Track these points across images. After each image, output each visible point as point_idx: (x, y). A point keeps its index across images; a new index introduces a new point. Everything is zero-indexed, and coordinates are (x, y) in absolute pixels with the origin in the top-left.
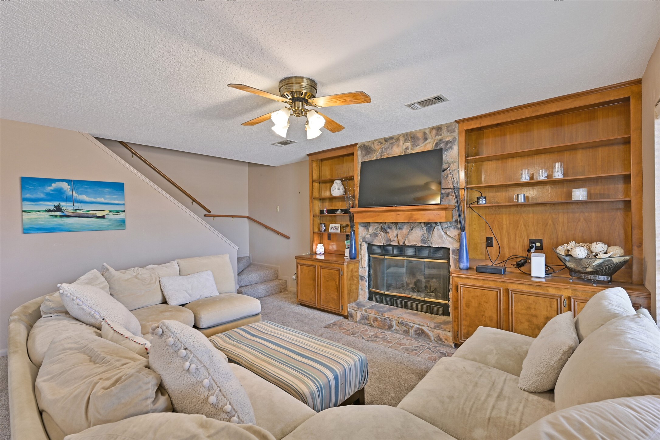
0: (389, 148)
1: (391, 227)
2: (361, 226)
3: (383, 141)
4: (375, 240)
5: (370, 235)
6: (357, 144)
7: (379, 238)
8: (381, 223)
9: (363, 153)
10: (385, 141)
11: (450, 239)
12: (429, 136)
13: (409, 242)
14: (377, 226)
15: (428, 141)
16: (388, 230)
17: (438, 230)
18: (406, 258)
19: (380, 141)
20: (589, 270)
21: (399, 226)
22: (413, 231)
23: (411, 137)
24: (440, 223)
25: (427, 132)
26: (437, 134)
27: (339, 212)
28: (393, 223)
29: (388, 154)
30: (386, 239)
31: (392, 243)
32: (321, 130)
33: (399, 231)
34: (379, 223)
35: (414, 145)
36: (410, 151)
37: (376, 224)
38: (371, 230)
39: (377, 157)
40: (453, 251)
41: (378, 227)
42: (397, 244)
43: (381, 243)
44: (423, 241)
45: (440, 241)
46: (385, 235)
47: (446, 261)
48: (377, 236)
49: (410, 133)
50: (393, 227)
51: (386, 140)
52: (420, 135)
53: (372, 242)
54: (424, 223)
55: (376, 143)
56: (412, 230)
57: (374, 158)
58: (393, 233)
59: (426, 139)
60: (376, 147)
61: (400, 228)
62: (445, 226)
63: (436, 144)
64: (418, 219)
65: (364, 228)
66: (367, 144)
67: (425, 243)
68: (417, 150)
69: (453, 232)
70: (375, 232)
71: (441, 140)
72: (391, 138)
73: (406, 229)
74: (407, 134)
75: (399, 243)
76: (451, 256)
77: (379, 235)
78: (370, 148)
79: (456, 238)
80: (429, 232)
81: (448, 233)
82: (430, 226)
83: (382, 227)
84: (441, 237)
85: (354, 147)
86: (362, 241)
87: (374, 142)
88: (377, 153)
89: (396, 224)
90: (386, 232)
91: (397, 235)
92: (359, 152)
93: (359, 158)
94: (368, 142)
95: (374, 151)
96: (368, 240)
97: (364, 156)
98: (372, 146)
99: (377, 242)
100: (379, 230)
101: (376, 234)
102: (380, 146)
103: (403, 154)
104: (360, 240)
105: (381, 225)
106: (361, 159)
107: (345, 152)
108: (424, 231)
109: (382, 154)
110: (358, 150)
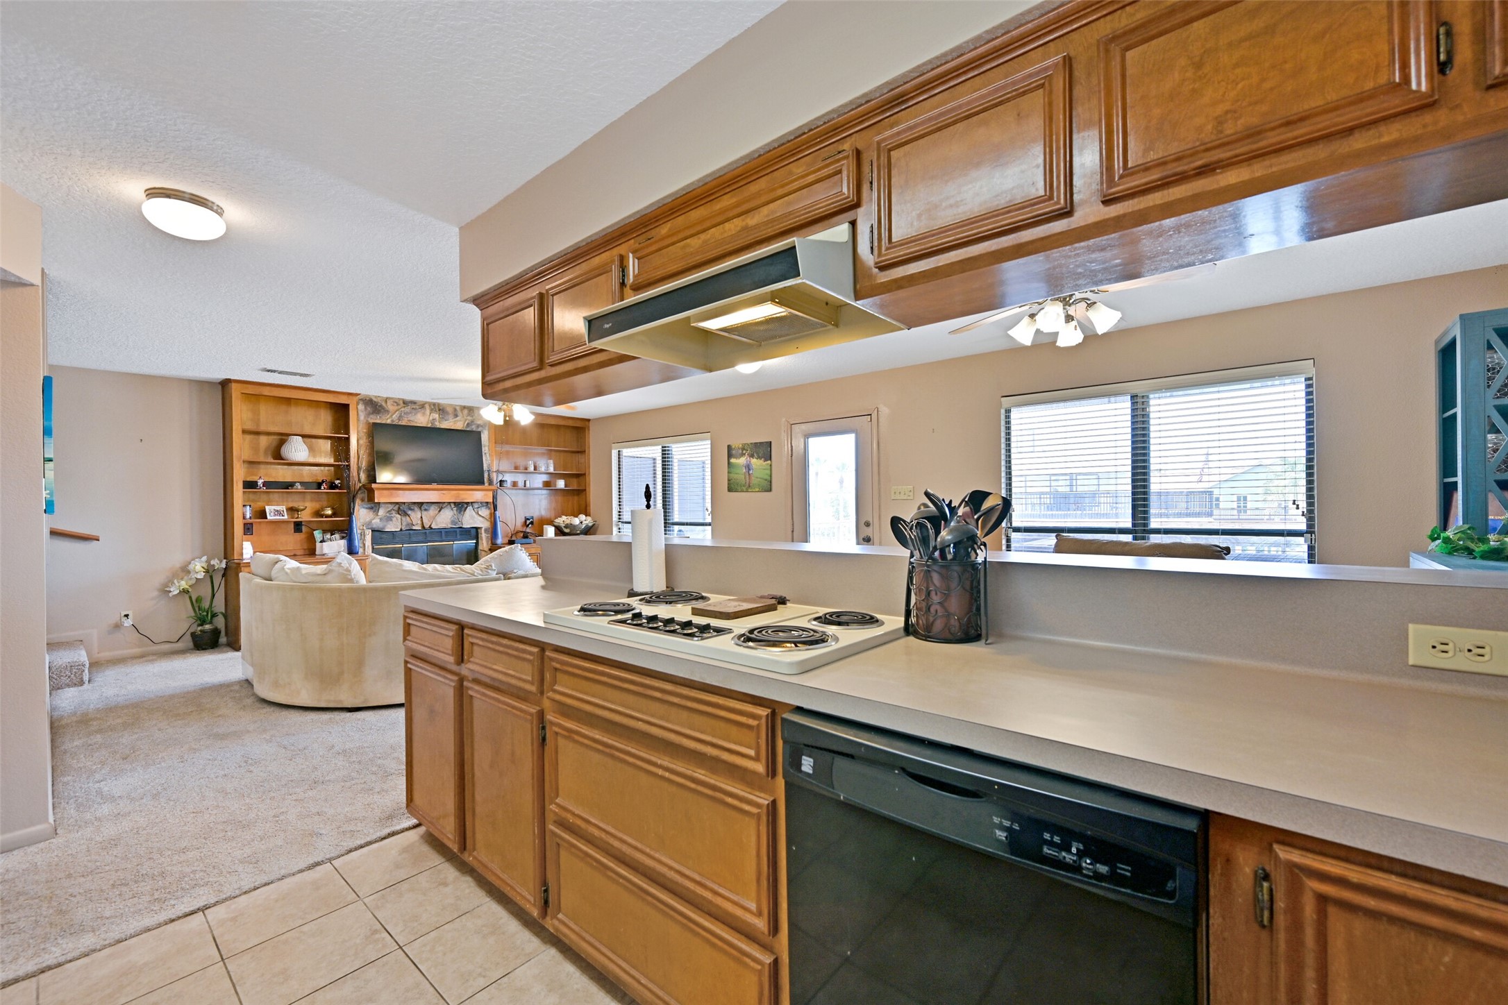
0: (411, 413)
1: (412, 508)
2: (364, 508)
3: (401, 402)
4: (389, 526)
5: (380, 519)
6: (360, 394)
7: (394, 522)
8: (397, 503)
9: (369, 409)
10: (404, 403)
11: (481, 518)
12: (459, 413)
13: (437, 525)
14: (391, 507)
15: (458, 418)
16: (409, 512)
17: (469, 511)
18: (429, 544)
19: (397, 401)
20: (579, 532)
21: (425, 506)
22: (441, 513)
23: (440, 409)
24: (472, 503)
25: (458, 408)
26: (469, 415)
27: (298, 484)
28: (415, 503)
29: (409, 421)
30: (404, 524)
31: (414, 528)
33: (424, 513)
34: (394, 503)
35: (442, 419)
36: (438, 425)
37: (390, 505)
38: (382, 512)
39: (392, 421)
40: (486, 530)
41: (392, 509)
42: (420, 528)
43: (397, 528)
44: (453, 522)
45: (471, 521)
46: (404, 519)
47: (475, 541)
48: (391, 520)
49: (439, 404)
50: (416, 508)
51: (406, 403)
52: (450, 410)
53: (383, 528)
54: (455, 503)
55: (389, 403)
56: (440, 511)
57: (389, 421)
58: (415, 516)
59: (456, 416)
60: (390, 407)
61: (426, 510)
62: (476, 506)
63: (468, 424)
65: (368, 510)
66: (374, 399)
67: (455, 525)
68: (445, 425)
69: (485, 512)
70: (388, 515)
71: (472, 422)
72: (414, 403)
73: (433, 510)
74: (434, 404)
75: (423, 527)
76: (484, 537)
77: (394, 519)
78: (381, 406)
79: (488, 517)
80: (460, 513)
81: (480, 513)
82: (461, 506)
83: (399, 508)
84: (472, 517)
85: (351, 397)
86: (365, 528)
87: (386, 400)
88: (392, 416)
89: (420, 505)
90: (406, 514)
91: (421, 517)
92: (361, 407)
93: (360, 413)
94: (376, 397)
95: (388, 411)
96: (374, 526)
97: (369, 414)
98: (384, 404)
99: (391, 527)
100: (393, 512)
101: (388, 517)
102: (396, 408)
103: (429, 425)
104: (361, 528)
105: (397, 506)
106: (365, 417)
107: (332, 399)
108: (455, 512)
109: (400, 418)
110: (358, 404)
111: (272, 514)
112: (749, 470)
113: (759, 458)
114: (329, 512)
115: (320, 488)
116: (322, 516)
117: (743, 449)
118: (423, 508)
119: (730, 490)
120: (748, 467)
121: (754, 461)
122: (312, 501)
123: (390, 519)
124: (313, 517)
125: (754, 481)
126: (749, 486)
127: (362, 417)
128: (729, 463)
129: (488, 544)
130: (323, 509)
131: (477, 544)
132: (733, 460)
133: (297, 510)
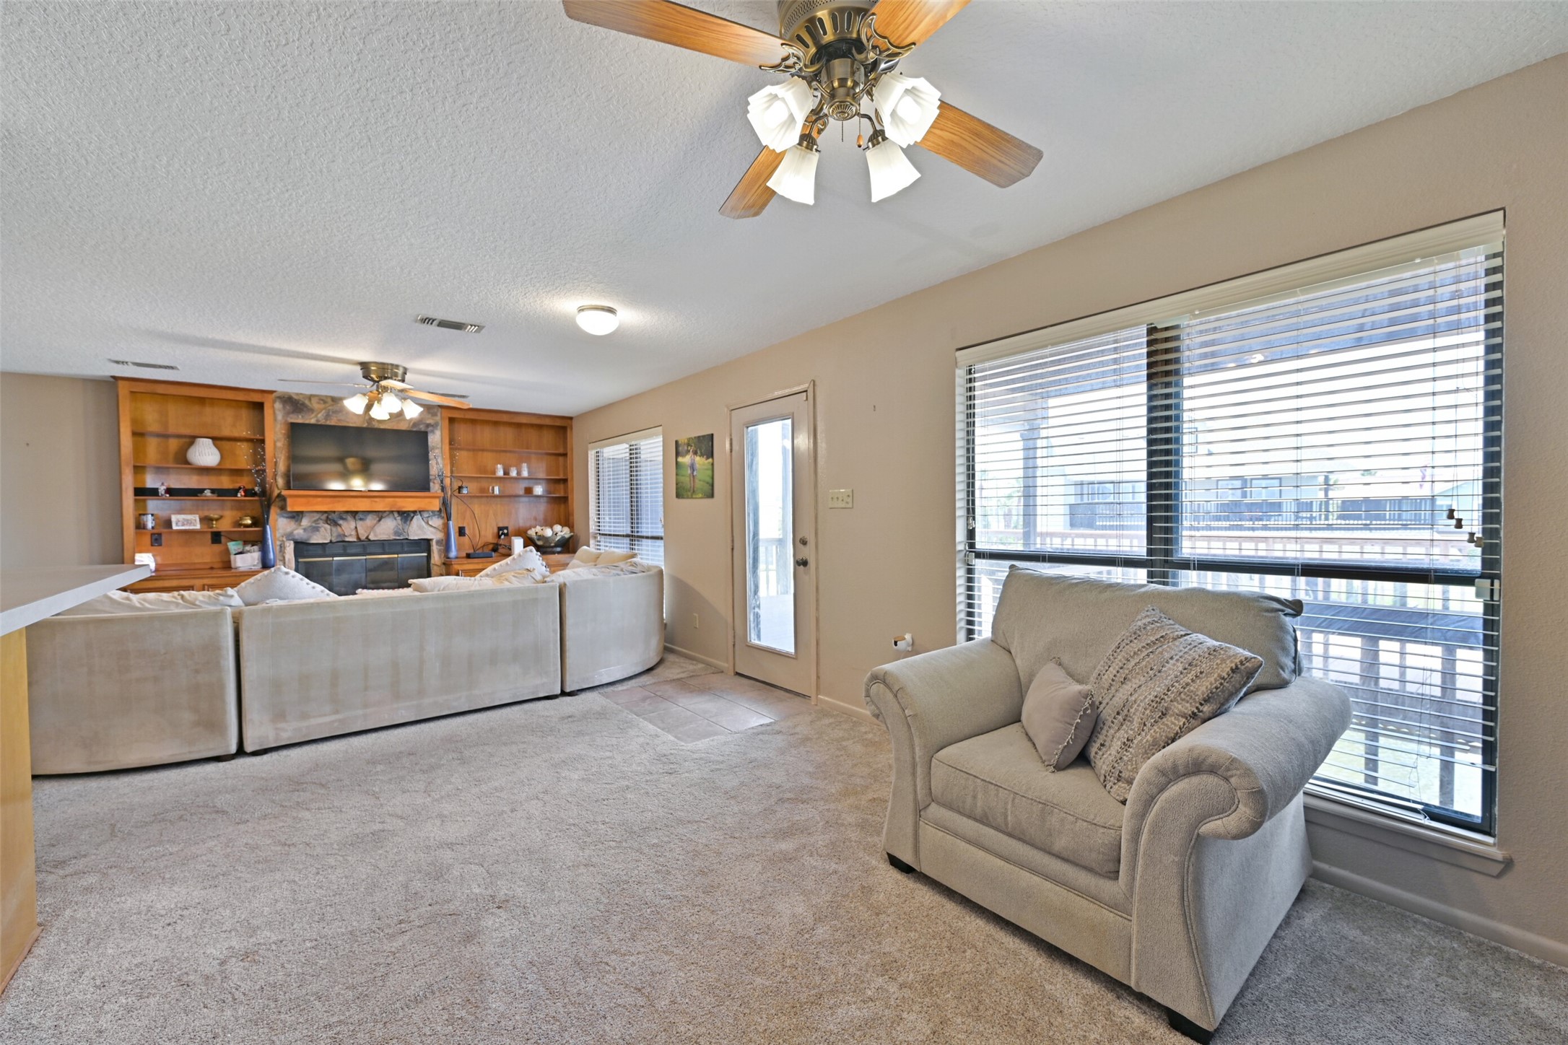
0: (341, 412)
1: (344, 517)
2: (283, 517)
3: (329, 400)
5: (305, 530)
6: (275, 392)
7: (321, 533)
8: (326, 512)
9: (288, 407)
10: (333, 401)
11: (432, 529)
13: (376, 535)
14: (317, 516)
16: (341, 522)
17: (417, 520)
18: (368, 557)
19: (324, 398)
21: (361, 516)
22: (381, 522)
24: (420, 512)
27: (208, 493)
28: (348, 512)
29: (339, 420)
30: (335, 534)
31: (347, 539)
32: (390, 414)
33: (360, 524)
34: (321, 512)
37: (315, 514)
38: (305, 522)
39: (318, 421)
40: (438, 542)
41: (320, 519)
42: (355, 540)
43: (325, 539)
44: (396, 533)
45: (419, 532)
46: (334, 529)
47: (425, 554)
48: (318, 531)
50: (349, 518)
53: (309, 539)
54: (398, 512)
55: (314, 401)
56: (380, 520)
57: (313, 421)
58: (348, 525)
60: (315, 404)
61: (361, 519)
62: (426, 515)
63: (415, 423)
64: (404, 507)
65: (288, 520)
66: (295, 397)
67: (398, 536)
69: (437, 522)
70: (314, 525)
71: (421, 420)
73: (370, 520)
75: (358, 538)
76: (435, 548)
77: (322, 530)
78: (303, 404)
79: (440, 528)
80: (405, 522)
81: (430, 523)
82: (406, 516)
83: (327, 517)
84: (420, 528)
85: (266, 395)
86: (284, 539)
87: (310, 397)
88: (316, 416)
89: (354, 514)
90: (335, 524)
91: (356, 528)
92: (278, 405)
93: (277, 412)
94: (297, 394)
95: (312, 410)
96: (297, 537)
97: (288, 413)
98: (307, 402)
99: (317, 539)
100: (321, 522)
101: (314, 527)
102: (322, 406)
103: (365, 425)
104: (281, 539)
105: (326, 515)
106: (283, 417)
107: (241, 397)
108: (400, 522)
109: (327, 416)
110: (274, 402)
111: (180, 524)
112: (694, 471)
113: (702, 455)
114: (249, 522)
115: (236, 496)
116: (240, 525)
117: (689, 445)
118: (357, 517)
119: (678, 496)
120: (692, 467)
121: (698, 459)
122: (232, 509)
123: (316, 529)
124: (234, 527)
125: (699, 484)
126: (694, 491)
127: (280, 417)
128: (677, 462)
129: (440, 557)
130: (241, 519)
131: (429, 557)
132: (680, 459)
133: (211, 520)
